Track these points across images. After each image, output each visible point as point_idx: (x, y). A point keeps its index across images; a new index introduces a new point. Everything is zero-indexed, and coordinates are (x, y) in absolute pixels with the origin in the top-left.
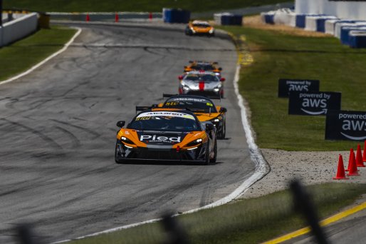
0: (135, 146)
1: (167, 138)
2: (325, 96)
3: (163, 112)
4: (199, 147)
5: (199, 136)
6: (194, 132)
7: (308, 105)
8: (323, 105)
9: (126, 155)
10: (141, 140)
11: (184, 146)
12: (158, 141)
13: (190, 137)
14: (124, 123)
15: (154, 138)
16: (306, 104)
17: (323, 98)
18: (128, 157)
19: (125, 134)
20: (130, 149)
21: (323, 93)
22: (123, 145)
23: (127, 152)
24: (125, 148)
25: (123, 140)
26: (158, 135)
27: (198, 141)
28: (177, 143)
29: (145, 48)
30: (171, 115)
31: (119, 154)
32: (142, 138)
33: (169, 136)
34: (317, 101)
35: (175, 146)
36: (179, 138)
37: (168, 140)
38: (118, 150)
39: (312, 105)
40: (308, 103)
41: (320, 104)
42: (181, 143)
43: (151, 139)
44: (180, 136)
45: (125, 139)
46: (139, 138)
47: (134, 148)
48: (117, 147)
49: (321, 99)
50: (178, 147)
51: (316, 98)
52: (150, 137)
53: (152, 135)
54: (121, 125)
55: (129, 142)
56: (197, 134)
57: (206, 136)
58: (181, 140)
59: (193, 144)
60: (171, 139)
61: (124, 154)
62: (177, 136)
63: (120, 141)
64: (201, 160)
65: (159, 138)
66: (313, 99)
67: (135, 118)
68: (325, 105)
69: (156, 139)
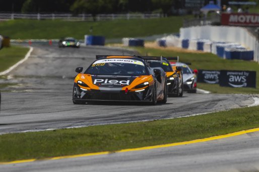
0: (89, 89)
1: (117, 81)
2: (245, 74)
3: (116, 59)
4: (146, 89)
5: (146, 80)
6: (142, 76)
7: (233, 80)
8: (243, 80)
9: (81, 97)
10: (95, 83)
11: (133, 89)
12: (110, 84)
13: (138, 81)
14: (82, 69)
15: (106, 82)
16: (231, 80)
17: (244, 75)
18: (83, 98)
19: (81, 78)
20: (85, 92)
21: (244, 72)
22: (79, 87)
23: (83, 94)
24: (81, 91)
25: (79, 84)
26: (109, 79)
27: (145, 84)
28: (126, 85)
29: (83, 59)
30: (123, 62)
31: (76, 95)
32: (96, 81)
33: (119, 79)
34: (240, 77)
35: (124, 89)
36: (128, 81)
37: (118, 83)
38: (75, 92)
39: (236, 80)
40: (233, 79)
41: (242, 79)
42: (129, 85)
43: (104, 82)
44: (128, 79)
45: (81, 82)
46: (93, 81)
47: (88, 90)
48: (74, 89)
49: (242, 76)
50: (127, 89)
51: (238, 75)
52: (103, 80)
53: (104, 79)
54: (79, 70)
55: (84, 85)
56: (145, 78)
57: (153, 80)
58: (130, 83)
59: (140, 86)
60: (121, 82)
61: (80, 96)
62: (126, 79)
63: (77, 85)
64: (148, 101)
65: (110, 82)
66: (236, 76)
67: (92, 65)
68: (245, 80)
69: (108, 82)
